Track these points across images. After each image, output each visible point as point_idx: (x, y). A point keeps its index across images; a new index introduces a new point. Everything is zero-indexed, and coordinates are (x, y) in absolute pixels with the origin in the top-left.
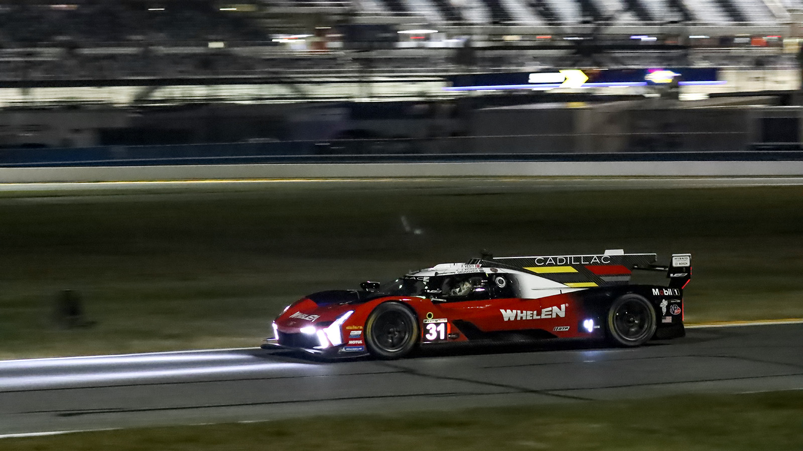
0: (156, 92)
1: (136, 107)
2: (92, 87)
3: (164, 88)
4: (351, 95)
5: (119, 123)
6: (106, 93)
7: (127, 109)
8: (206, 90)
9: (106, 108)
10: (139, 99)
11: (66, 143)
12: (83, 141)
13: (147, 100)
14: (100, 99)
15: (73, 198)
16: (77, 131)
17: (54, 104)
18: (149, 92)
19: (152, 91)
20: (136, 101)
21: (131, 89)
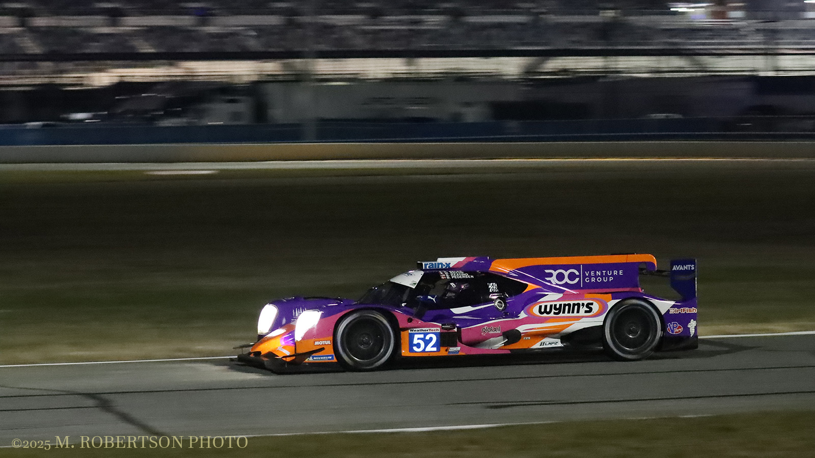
0: (546, 63)
1: (527, 79)
2: (478, 58)
3: (556, 60)
4: (755, 69)
5: (510, 96)
6: (494, 64)
7: (517, 82)
8: (602, 62)
9: (494, 81)
10: (529, 71)
11: (457, 117)
12: (472, 115)
13: (539, 72)
14: (489, 71)
15: (467, 176)
16: (468, 104)
17: (439, 75)
18: (541, 64)
19: (543, 62)
20: (528, 72)
21: (520, 60)
